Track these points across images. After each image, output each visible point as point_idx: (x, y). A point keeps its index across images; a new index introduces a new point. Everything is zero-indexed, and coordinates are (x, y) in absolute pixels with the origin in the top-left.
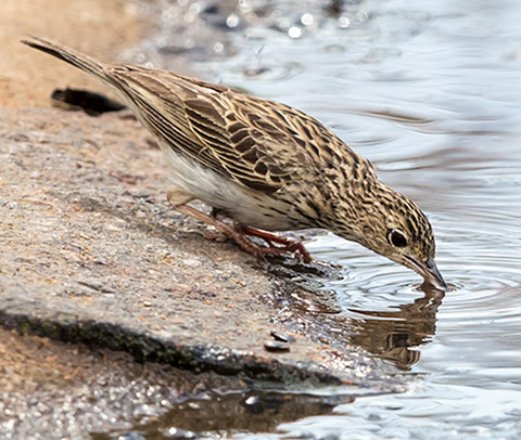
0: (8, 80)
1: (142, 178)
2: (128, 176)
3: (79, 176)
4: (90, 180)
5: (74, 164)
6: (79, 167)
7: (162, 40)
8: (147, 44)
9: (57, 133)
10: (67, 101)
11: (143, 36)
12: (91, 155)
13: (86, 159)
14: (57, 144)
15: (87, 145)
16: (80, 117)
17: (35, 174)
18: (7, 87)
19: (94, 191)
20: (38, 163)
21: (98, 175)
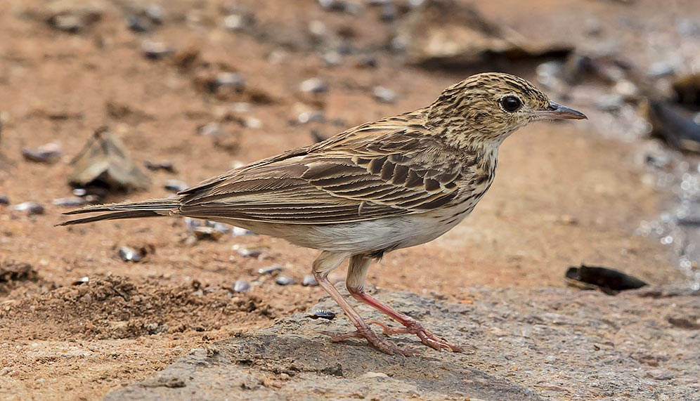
0: (519, 259)
1: (664, 359)
2: (649, 357)
3: (597, 359)
4: (609, 363)
5: (591, 346)
6: (597, 349)
7: (682, 212)
8: (665, 217)
9: (572, 314)
10: (582, 280)
11: (662, 208)
12: (609, 336)
13: (605, 341)
14: (573, 325)
15: (605, 326)
16: (596, 295)
17: (551, 358)
18: (518, 267)
19: (614, 374)
20: (554, 346)
21: (618, 357)
